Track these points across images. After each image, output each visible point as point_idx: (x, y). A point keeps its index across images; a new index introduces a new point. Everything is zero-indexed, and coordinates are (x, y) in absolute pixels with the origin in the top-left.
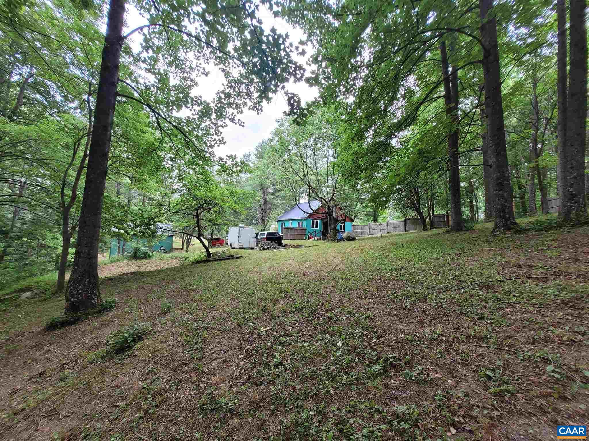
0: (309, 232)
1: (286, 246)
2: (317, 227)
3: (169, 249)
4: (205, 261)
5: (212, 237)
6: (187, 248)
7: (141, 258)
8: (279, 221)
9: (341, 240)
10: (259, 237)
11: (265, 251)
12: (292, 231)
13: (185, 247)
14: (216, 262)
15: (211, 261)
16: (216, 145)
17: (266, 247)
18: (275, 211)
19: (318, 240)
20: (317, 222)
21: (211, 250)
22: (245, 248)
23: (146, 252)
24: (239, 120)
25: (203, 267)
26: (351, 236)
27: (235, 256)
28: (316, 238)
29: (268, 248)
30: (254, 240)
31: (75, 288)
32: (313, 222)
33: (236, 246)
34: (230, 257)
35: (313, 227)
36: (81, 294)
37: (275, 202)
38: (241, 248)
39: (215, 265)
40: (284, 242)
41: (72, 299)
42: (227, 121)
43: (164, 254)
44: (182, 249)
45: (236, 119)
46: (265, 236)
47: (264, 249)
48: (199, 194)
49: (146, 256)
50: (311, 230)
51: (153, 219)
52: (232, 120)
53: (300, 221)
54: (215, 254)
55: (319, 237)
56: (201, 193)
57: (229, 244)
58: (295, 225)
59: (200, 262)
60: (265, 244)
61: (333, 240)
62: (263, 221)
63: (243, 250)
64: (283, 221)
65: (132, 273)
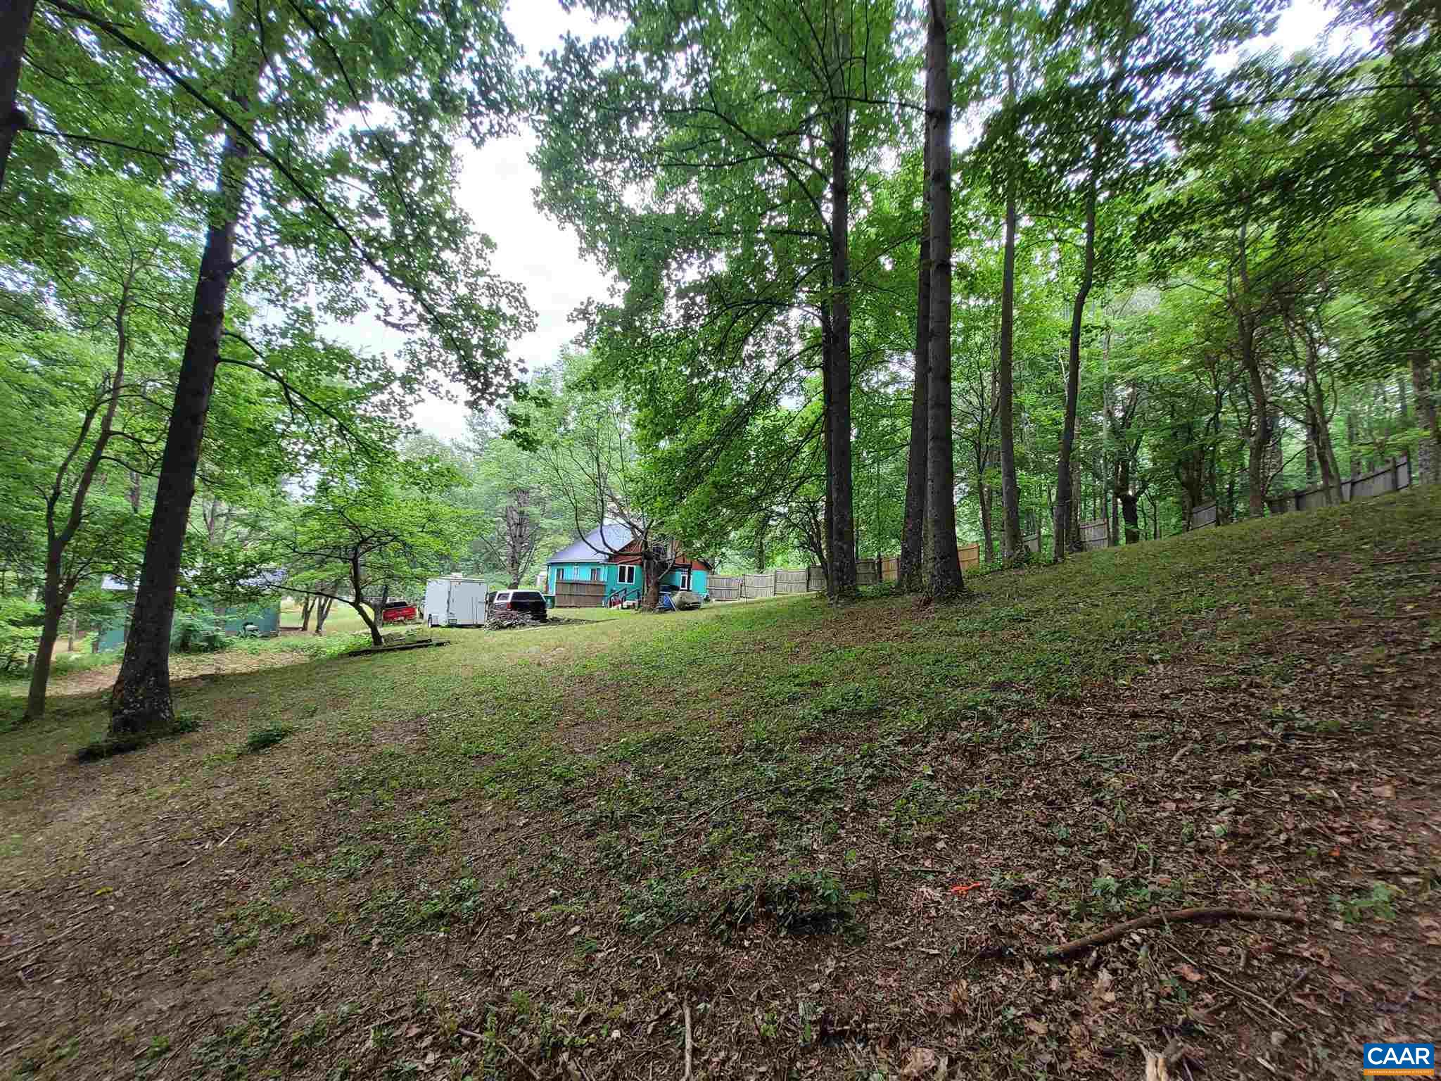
0: (612, 591)
1: (555, 621)
2: (630, 580)
3: (272, 629)
4: (367, 652)
5: (385, 600)
6: (319, 627)
7: (199, 650)
8: (553, 564)
9: (669, 608)
10: (496, 601)
11: (503, 631)
12: (575, 590)
13: (313, 623)
14: (392, 654)
15: (382, 651)
16: (401, 436)
17: (506, 623)
18: (547, 540)
19: (629, 607)
20: (631, 570)
21: (382, 631)
22: (462, 626)
23: (215, 637)
24: (448, 392)
25: (363, 663)
26: (687, 600)
27: (434, 642)
28: (625, 604)
29: (510, 626)
30: (483, 607)
31: (131, 693)
32: (622, 569)
33: (442, 619)
34: (425, 644)
35: (622, 579)
36: (142, 702)
37: (545, 523)
38: (450, 626)
39: (390, 658)
40: (551, 613)
41: (126, 711)
42: (424, 392)
43: (259, 641)
44: (304, 629)
45: (443, 391)
46: (509, 600)
47: (501, 627)
48: (359, 517)
49: (213, 645)
50: (618, 586)
51: (253, 565)
52: (435, 390)
53: (594, 566)
54: (390, 637)
55: (631, 603)
56: (367, 516)
57: (426, 617)
58: (584, 575)
59: (355, 653)
60: (505, 617)
61: (650, 610)
62: (515, 562)
63: (455, 629)
64: (559, 566)
65: (203, 677)
